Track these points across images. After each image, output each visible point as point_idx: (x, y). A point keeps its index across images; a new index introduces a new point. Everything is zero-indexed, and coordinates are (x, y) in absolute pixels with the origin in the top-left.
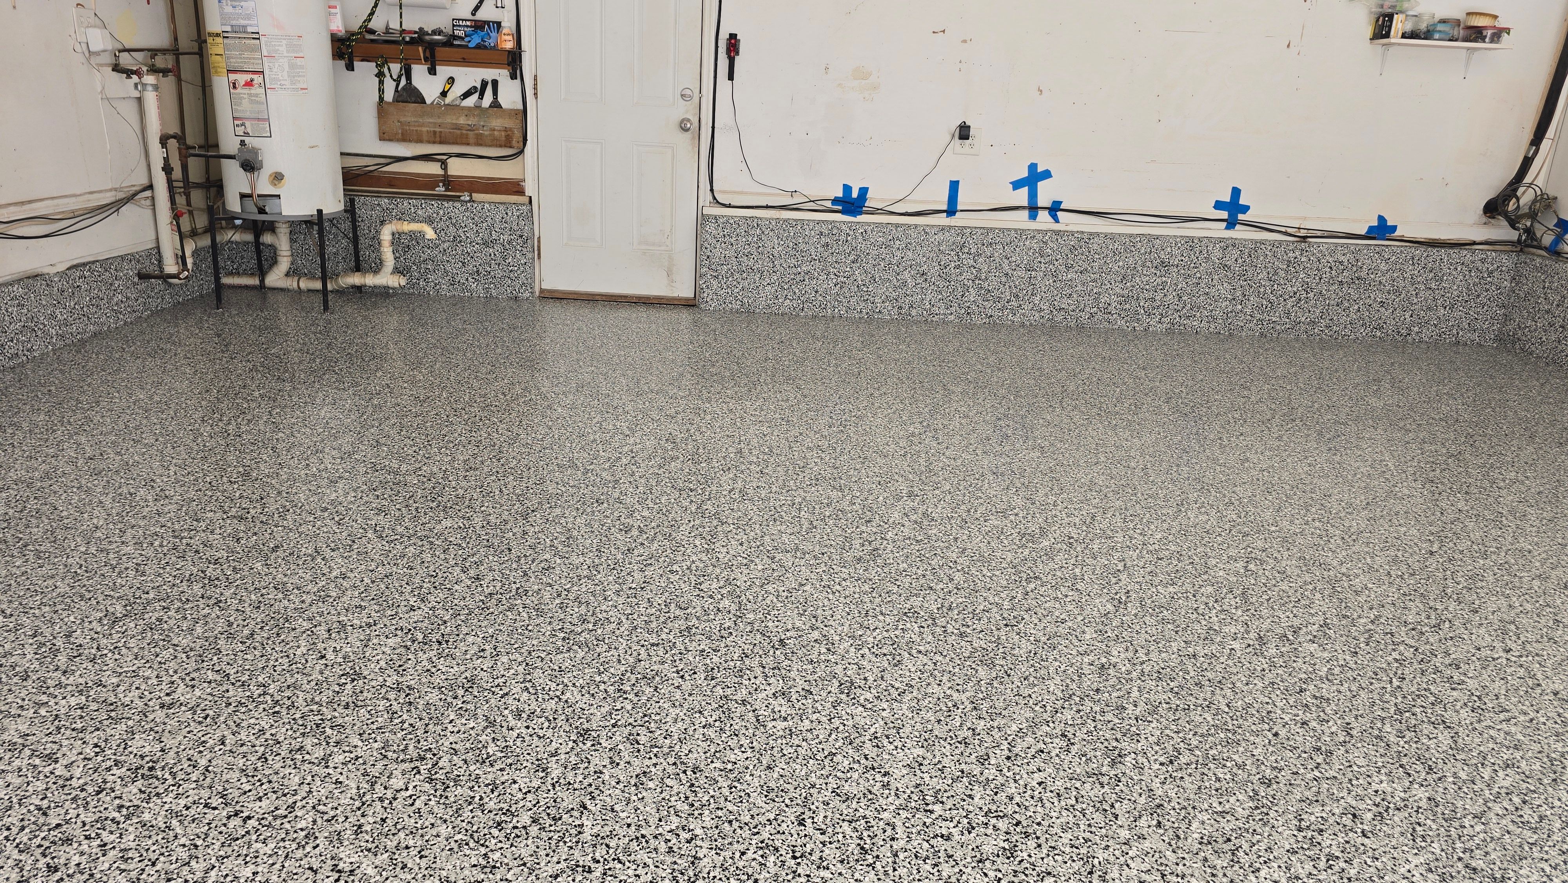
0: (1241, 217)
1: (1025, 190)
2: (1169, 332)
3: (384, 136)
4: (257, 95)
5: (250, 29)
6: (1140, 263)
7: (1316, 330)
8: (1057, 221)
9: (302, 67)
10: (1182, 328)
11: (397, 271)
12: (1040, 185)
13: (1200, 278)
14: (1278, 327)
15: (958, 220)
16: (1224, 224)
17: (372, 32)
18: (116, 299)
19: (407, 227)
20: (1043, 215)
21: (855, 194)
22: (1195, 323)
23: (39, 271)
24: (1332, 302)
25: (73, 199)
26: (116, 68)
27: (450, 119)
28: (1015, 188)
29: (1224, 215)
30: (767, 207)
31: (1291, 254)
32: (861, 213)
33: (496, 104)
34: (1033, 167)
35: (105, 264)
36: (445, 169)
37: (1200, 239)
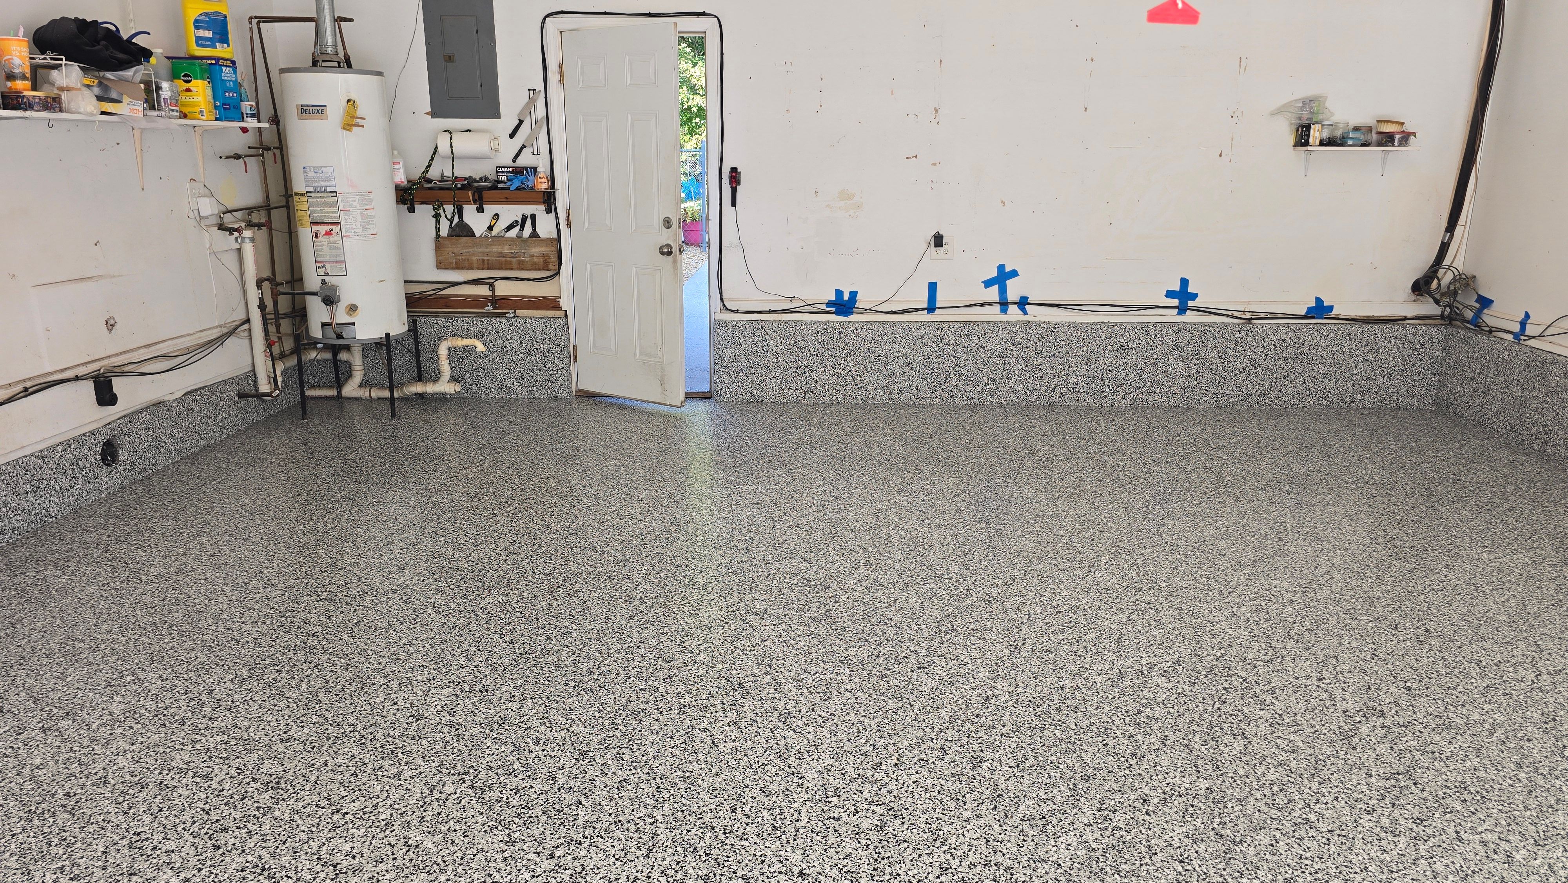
0: (1190, 303)
1: (996, 288)
2: (1133, 407)
3: (441, 265)
4: (335, 242)
5: (329, 189)
6: (1102, 347)
7: (1267, 401)
8: (1026, 313)
9: (371, 217)
10: (1144, 403)
11: (453, 379)
12: (1009, 283)
13: (1157, 359)
14: (1232, 399)
15: (938, 316)
16: (1177, 310)
17: (429, 181)
18: (220, 417)
19: (461, 342)
20: (1013, 309)
21: (846, 297)
22: (1156, 398)
23: (162, 399)
24: (1279, 376)
25: (188, 338)
26: (221, 227)
27: (496, 249)
28: (986, 287)
29: (1175, 302)
30: (770, 311)
31: (1237, 335)
32: (852, 313)
33: (534, 235)
34: (1001, 268)
35: (212, 388)
36: (493, 290)
37: (1154, 325)
